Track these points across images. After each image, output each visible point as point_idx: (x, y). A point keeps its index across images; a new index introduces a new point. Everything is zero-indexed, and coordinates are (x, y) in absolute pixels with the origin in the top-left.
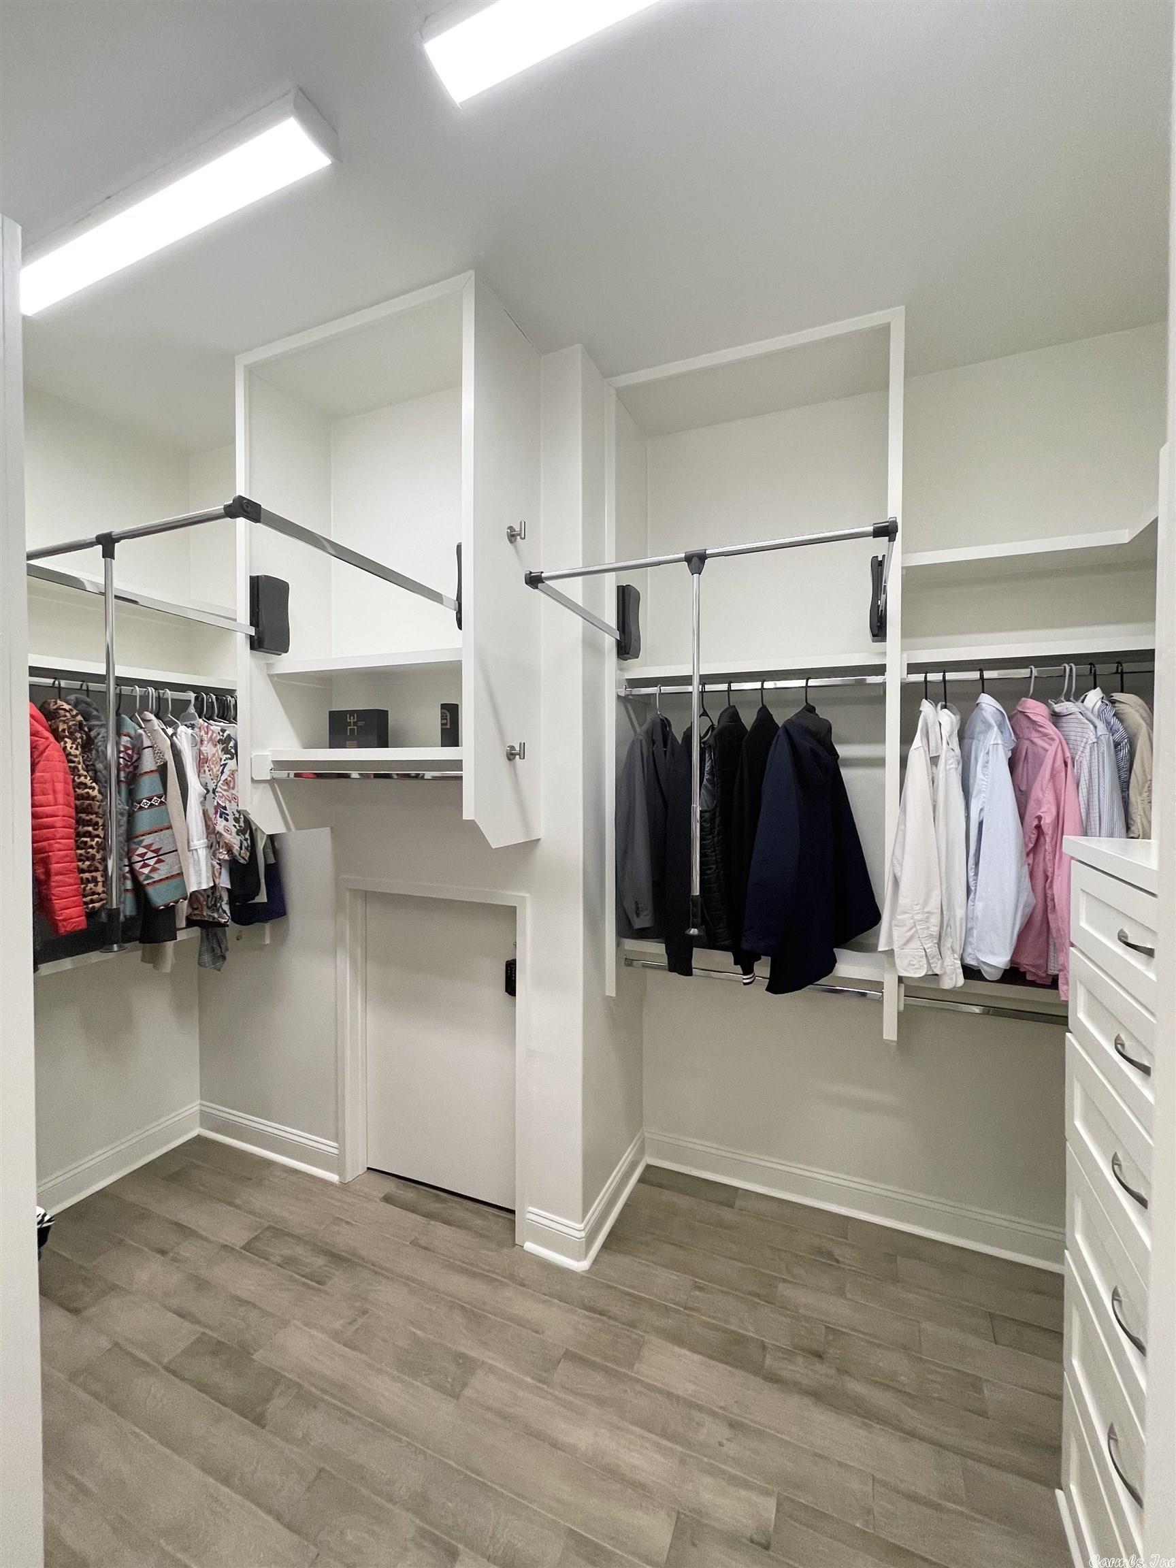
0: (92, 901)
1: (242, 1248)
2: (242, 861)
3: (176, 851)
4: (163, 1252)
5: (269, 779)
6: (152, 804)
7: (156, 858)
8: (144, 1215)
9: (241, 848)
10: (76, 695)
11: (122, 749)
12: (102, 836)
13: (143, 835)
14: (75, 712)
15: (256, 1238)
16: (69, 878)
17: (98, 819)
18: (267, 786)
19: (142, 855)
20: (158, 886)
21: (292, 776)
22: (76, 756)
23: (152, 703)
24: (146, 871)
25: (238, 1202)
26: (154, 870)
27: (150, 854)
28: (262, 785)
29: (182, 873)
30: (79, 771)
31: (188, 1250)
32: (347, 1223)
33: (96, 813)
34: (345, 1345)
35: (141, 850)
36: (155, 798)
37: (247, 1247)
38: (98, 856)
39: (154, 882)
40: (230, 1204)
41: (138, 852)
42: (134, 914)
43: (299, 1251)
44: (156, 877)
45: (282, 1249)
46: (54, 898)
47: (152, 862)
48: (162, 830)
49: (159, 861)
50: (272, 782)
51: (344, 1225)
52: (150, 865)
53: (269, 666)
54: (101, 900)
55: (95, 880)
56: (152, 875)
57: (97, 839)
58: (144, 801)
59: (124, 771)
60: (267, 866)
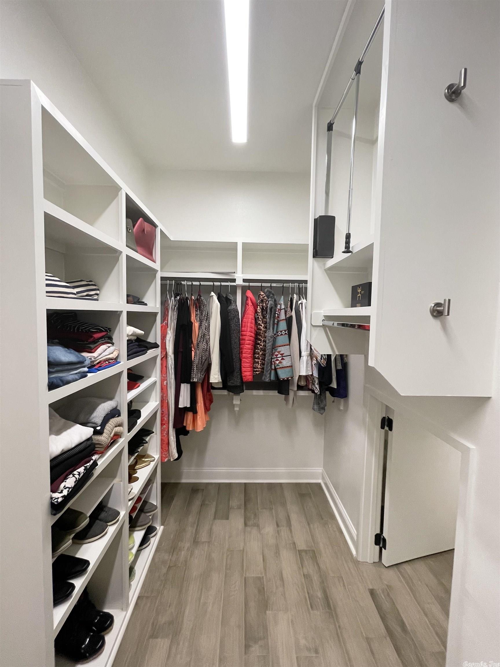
0: (257, 371)
1: (298, 550)
2: (322, 365)
3: (290, 355)
4: (278, 525)
5: (322, 325)
6: (282, 334)
7: (282, 358)
8: (284, 504)
9: (321, 359)
10: (267, 289)
11: (277, 310)
12: (262, 345)
13: (277, 347)
14: (264, 295)
15: (306, 551)
16: (248, 360)
17: (262, 338)
18: (322, 329)
19: (277, 355)
20: (283, 370)
21: (336, 325)
22: (259, 313)
23: (296, 290)
24: (277, 362)
25: (312, 526)
26: (280, 362)
27: (279, 356)
28: (319, 328)
29: (292, 366)
30: (259, 319)
31: (284, 531)
32: (344, 585)
33: (261, 336)
34: (297, 658)
35: (277, 353)
36: (283, 331)
37: (300, 552)
38: (261, 353)
39: (280, 368)
40: (309, 524)
41: (275, 354)
42: (274, 379)
43: (316, 578)
44: (281, 366)
45: (310, 568)
46: (242, 367)
47: (280, 359)
48: (285, 346)
49: (283, 359)
50: (324, 326)
51: (342, 585)
52: (279, 360)
53: (324, 264)
54: (259, 371)
55: (258, 362)
56: (279, 364)
57: (261, 346)
58: (279, 332)
59: (277, 319)
60: (337, 371)
